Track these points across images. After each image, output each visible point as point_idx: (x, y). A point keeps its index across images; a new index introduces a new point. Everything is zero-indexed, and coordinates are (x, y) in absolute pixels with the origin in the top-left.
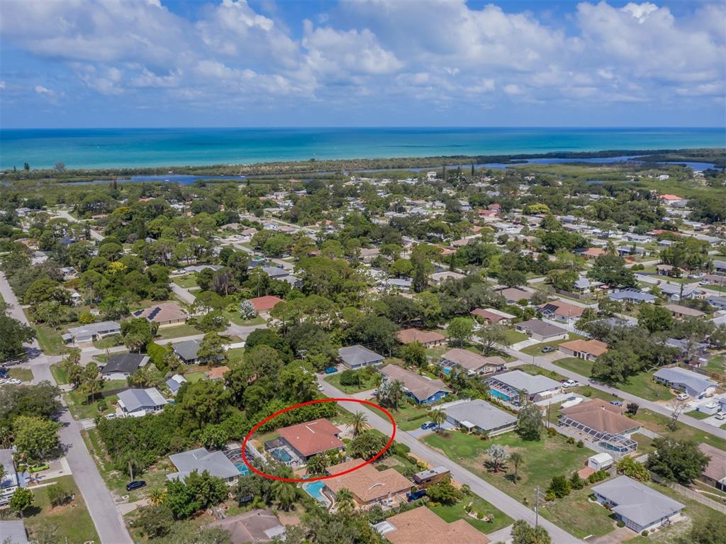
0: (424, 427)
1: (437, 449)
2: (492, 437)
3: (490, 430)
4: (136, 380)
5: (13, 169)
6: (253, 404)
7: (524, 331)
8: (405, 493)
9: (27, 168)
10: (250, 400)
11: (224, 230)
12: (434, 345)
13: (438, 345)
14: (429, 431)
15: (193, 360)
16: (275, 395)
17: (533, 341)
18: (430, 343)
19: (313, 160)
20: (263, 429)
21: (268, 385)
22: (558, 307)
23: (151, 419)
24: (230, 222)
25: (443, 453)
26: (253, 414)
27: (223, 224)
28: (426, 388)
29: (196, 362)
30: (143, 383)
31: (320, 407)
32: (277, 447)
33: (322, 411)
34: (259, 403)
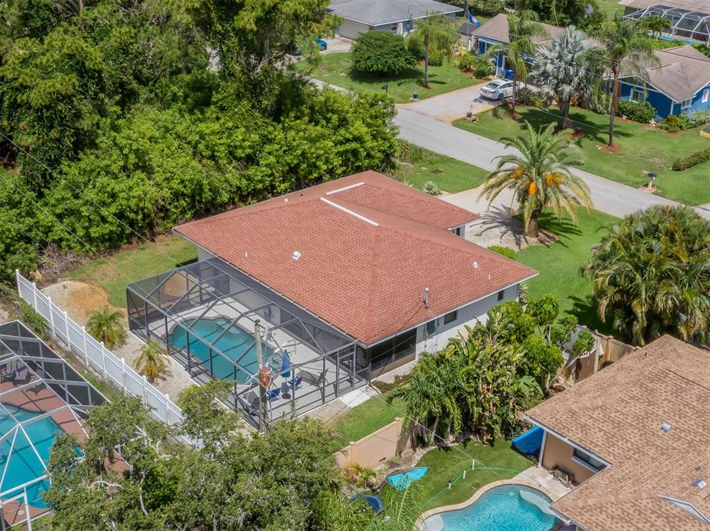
6: (48, 116)
10: (35, 97)
16: (144, 93)
20: (106, 229)
21: (112, 41)
26: (54, 163)
31: (336, 128)
32: (185, 304)
33: (354, 145)
34: (78, 115)
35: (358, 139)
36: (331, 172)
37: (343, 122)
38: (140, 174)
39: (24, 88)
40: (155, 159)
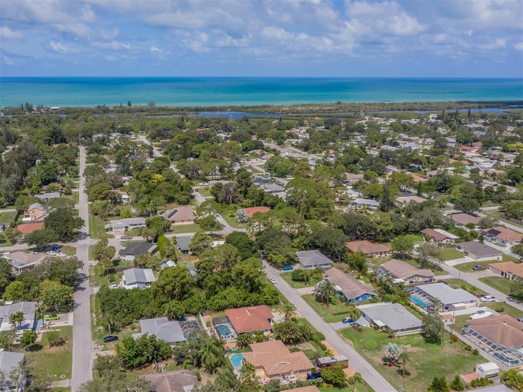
0: (344, 321)
1: (349, 340)
2: (398, 337)
3: (398, 330)
4: (139, 262)
5: (120, 105)
6: (211, 288)
7: (462, 250)
8: (306, 373)
9: (130, 104)
11: (250, 154)
12: (380, 255)
13: (383, 255)
14: (348, 325)
15: (187, 251)
16: (232, 283)
17: (468, 259)
18: (376, 253)
19: (339, 103)
20: (216, 308)
22: (500, 232)
23: (136, 292)
24: (256, 148)
25: (352, 344)
26: (210, 296)
27: (251, 150)
28: (356, 290)
29: (189, 253)
30: (144, 265)
31: (264, 296)
32: (223, 323)
33: (266, 299)
34: (215, 288)
35: (267, 298)
36: (262, 304)
37: (265, 295)
38: (224, 300)
39: (207, 283)
40: (227, 297)
